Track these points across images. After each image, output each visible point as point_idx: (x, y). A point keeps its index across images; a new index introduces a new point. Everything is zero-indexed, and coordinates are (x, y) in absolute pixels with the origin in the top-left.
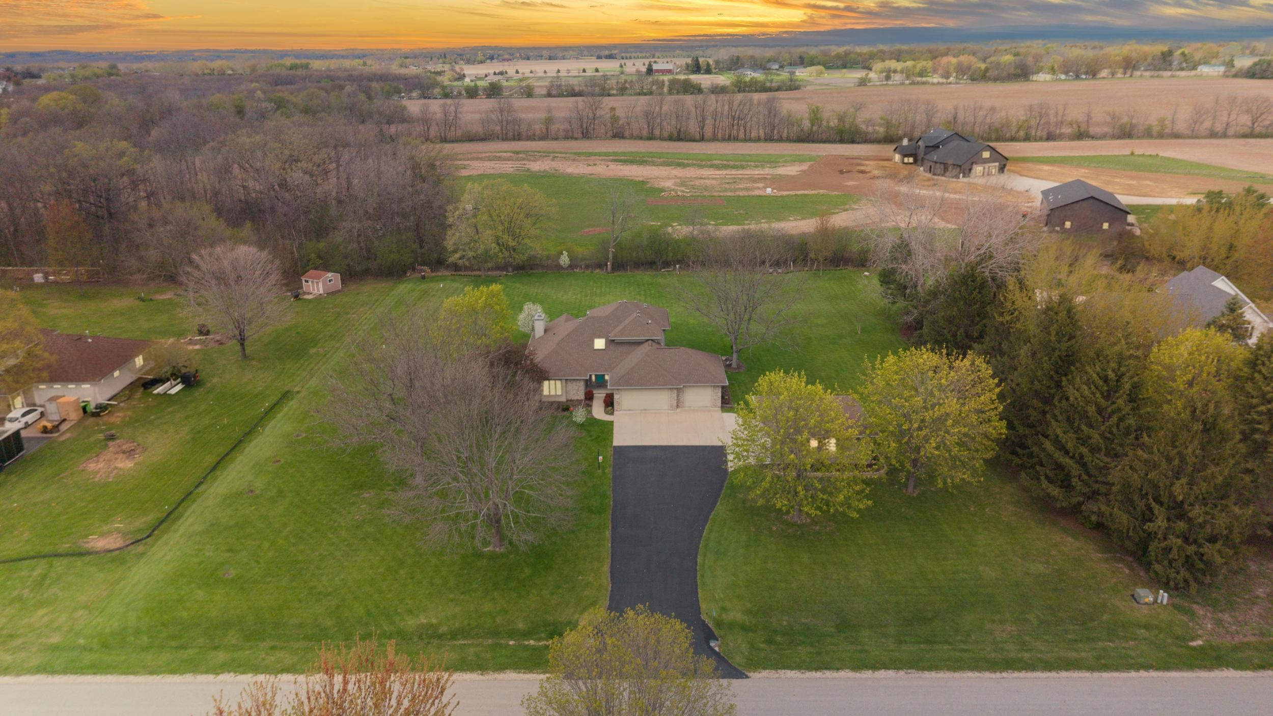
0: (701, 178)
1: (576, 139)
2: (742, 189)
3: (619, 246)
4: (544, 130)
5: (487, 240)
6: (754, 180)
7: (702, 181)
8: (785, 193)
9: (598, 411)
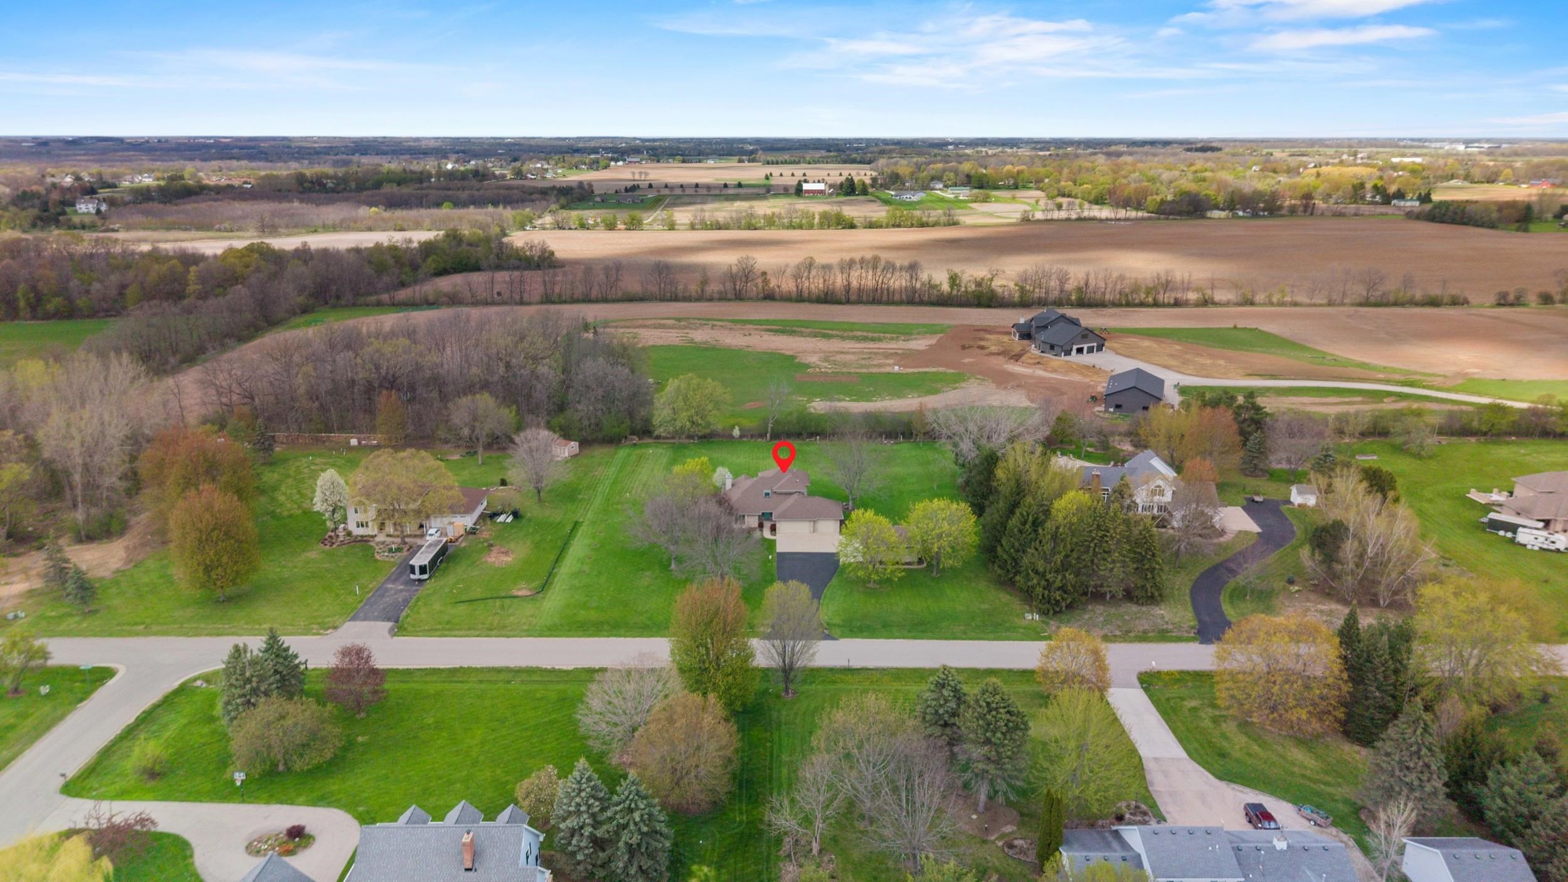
0: (842, 353)
1: (730, 300)
2: (875, 366)
3: (777, 422)
4: (699, 291)
5: (683, 420)
6: (887, 356)
7: (843, 356)
8: (910, 370)
9: (767, 534)
